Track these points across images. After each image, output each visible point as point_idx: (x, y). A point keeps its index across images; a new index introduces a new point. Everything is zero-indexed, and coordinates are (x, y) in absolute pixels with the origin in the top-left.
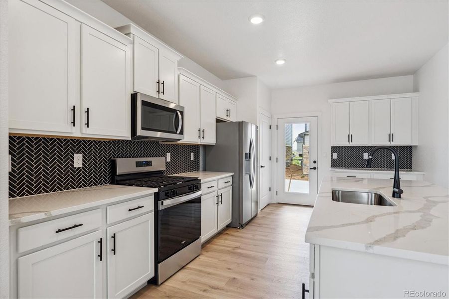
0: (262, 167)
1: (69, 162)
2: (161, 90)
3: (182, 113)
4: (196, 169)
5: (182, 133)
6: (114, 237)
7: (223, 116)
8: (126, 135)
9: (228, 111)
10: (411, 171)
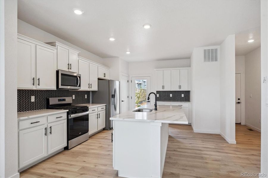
0: (122, 101)
1: (29, 100)
2: (70, 68)
3: (80, 77)
4: (89, 102)
5: (80, 86)
6: (51, 128)
7: (102, 77)
8: (54, 88)
9: (105, 74)
10: (189, 102)
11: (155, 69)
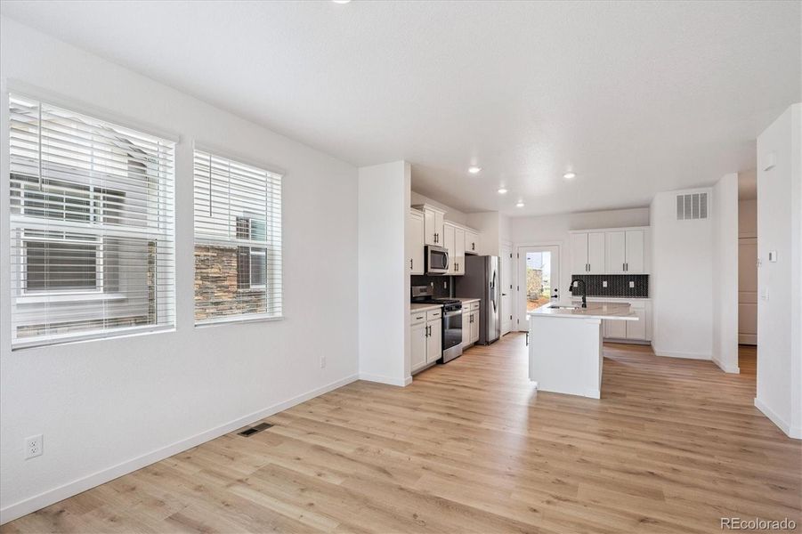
0: (503, 295)
2: (437, 240)
3: (448, 254)
4: (448, 295)
5: (447, 268)
7: (470, 250)
8: (423, 271)
9: (473, 244)
10: (647, 298)
11: (571, 232)
